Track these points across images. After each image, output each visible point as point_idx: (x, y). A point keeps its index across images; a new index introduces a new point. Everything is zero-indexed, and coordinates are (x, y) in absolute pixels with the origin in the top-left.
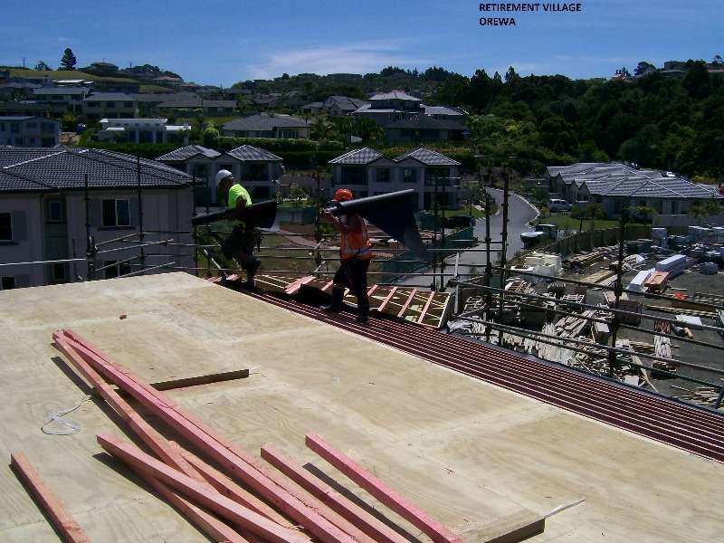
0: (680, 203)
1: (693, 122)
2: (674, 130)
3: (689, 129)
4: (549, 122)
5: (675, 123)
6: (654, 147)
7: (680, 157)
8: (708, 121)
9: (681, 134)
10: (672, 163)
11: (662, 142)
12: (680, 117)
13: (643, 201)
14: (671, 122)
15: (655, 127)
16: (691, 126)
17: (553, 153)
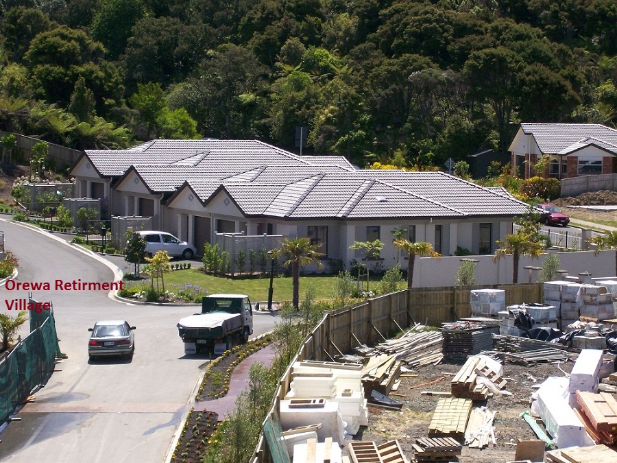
0: (453, 229)
1: (333, 40)
2: (294, 58)
3: (324, 55)
4: (51, 40)
5: (292, 41)
6: (247, 97)
7: (328, 121)
8: (371, 36)
9: (310, 66)
10: (307, 134)
11: (266, 86)
12: (302, 25)
13: (372, 227)
14: (283, 38)
15: (246, 51)
16: (328, 47)
17: (71, 118)
